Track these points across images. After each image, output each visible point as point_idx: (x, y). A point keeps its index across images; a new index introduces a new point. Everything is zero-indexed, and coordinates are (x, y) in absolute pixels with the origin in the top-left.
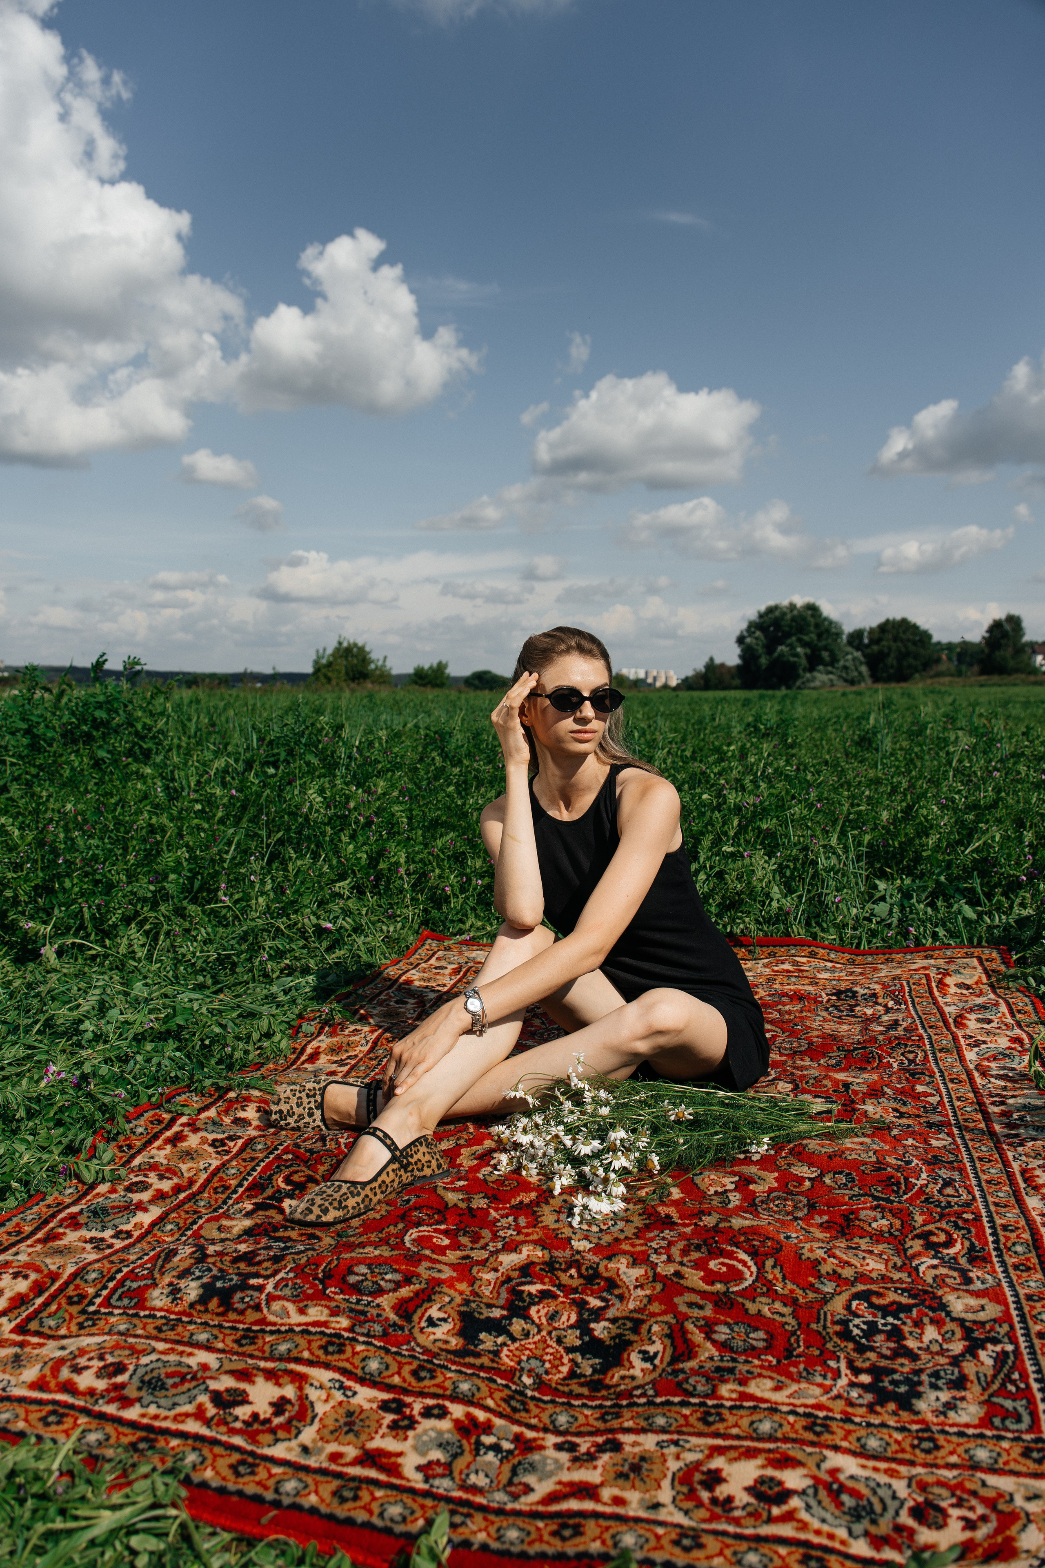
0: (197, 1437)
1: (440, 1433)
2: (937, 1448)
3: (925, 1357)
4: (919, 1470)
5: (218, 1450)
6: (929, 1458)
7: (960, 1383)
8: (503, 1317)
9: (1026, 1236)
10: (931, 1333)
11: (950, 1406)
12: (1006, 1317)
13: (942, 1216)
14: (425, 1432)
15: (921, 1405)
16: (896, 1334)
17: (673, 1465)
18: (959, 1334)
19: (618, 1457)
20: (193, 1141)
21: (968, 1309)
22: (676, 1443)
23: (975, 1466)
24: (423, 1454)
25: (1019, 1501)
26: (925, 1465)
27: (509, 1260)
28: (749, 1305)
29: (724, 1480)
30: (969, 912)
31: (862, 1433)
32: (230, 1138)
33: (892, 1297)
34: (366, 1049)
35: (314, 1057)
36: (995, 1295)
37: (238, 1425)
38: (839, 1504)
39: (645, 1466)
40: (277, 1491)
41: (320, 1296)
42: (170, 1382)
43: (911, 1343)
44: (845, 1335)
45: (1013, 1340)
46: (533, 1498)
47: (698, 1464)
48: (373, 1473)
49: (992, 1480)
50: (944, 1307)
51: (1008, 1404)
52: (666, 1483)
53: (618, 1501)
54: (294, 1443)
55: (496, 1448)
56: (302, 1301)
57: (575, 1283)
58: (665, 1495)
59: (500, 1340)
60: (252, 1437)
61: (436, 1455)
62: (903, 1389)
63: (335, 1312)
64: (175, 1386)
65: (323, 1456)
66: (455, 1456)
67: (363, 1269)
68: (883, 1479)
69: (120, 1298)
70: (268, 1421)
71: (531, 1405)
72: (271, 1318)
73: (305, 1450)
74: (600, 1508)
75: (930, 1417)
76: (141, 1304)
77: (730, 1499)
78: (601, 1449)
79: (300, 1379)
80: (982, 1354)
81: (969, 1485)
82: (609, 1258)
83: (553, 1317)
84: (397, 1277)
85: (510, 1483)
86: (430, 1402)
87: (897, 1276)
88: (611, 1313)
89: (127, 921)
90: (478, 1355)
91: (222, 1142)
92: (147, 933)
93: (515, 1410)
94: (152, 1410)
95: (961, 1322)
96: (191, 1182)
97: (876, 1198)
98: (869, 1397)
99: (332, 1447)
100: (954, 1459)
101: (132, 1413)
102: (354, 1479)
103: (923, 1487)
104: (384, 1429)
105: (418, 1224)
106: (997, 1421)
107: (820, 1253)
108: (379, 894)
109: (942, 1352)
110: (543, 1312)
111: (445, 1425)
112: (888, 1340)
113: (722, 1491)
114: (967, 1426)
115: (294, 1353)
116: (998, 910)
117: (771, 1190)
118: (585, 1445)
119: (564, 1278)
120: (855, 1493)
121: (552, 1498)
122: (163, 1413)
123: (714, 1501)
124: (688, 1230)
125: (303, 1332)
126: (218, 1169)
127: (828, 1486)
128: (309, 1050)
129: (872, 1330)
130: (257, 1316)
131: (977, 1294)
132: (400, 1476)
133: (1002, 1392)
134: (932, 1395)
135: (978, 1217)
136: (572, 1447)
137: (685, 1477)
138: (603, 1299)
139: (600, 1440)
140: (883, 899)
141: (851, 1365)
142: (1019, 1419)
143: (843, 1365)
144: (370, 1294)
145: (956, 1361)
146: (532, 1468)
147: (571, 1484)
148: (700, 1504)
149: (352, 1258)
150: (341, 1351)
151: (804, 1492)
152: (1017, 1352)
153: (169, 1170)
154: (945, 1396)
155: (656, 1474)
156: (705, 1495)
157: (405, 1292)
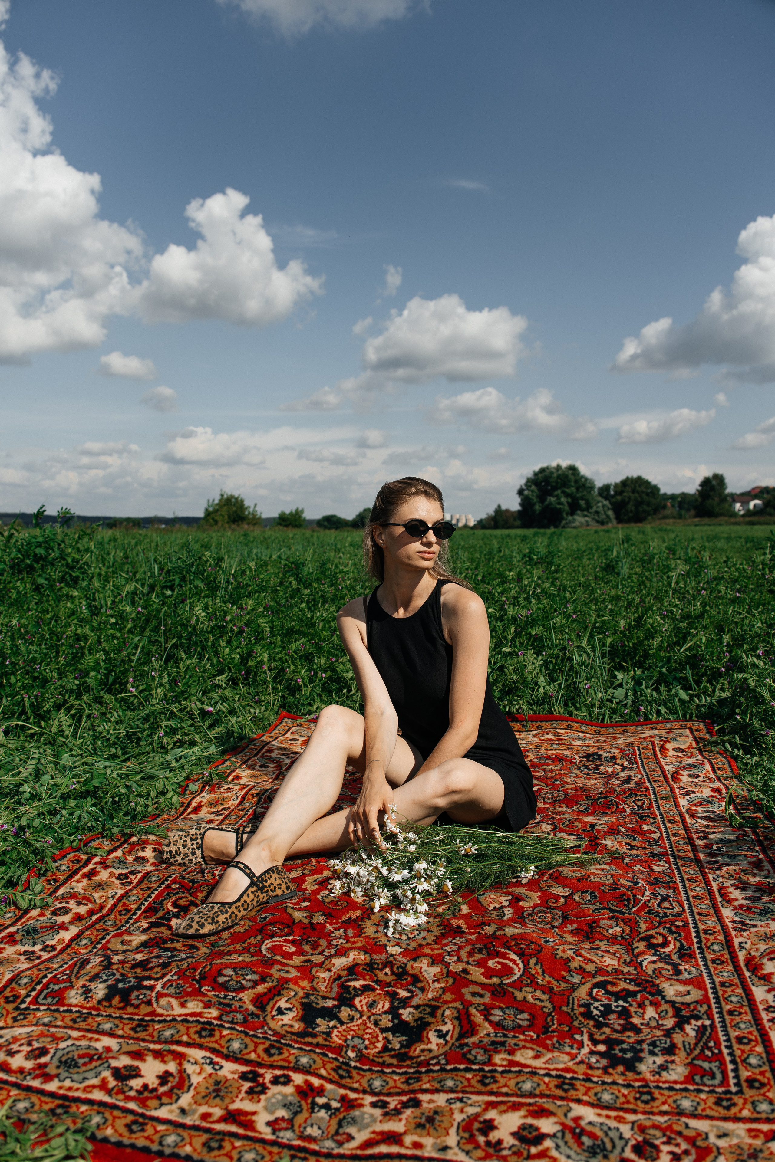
0: (101, 1104)
1: (285, 1096)
2: (654, 1099)
3: (646, 1030)
4: (640, 1117)
5: (117, 1113)
6: (647, 1107)
7: (671, 1050)
8: (334, 1006)
9: (721, 938)
10: (650, 1012)
11: (663, 1067)
12: (706, 999)
13: (660, 924)
14: (274, 1096)
15: (642, 1067)
16: (625, 1013)
17: (458, 1117)
18: (671, 1013)
19: (418, 1112)
20: (104, 875)
21: (678, 994)
22: (461, 1100)
23: (681, 1113)
24: (272, 1113)
25: (712, 1139)
26: (644, 1113)
27: (340, 962)
28: (517, 993)
29: (496, 1128)
30: (683, 695)
31: (599, 1089)
32: (132, 873)
33: (622, 985)
34: (237, 802)
35: (197, 809)
36: (697, 983)
37: (132, 1093)
38: (581, 1144)
39: (438, 1118)
40: (161, 1144)
41: (197, 993)
42: (81, 1061)
43: (636, 1021)
44: (588, 1015)
45: (710, 1017)
46: (353, 1144)
47: (477, 1115)
48: (234, 1128)
49: (693, 1123)
50: (660, 992)
51: (706, 1065)
52: (453, 1131)
53: (417, 1145)
54: (174, 1107)
55: (327, 1107)
56: (183, 997)
57: (388, 979)
58: (452, 1140)
59: (332, 1024)
60: (143, 1102)
61: (282, 1113)
62: (629, 1055)
63: (207, 1006)
64: (85, 1064)
65: (197, 1116)
66: (296, 1114)
67: (229, 972)
68: (613, 1124)
69: (45, 998)
70: (155, 1090)
71: (354, 1073)
72: (160, 1011)
73: (183, 1111)
74: (403, 1151)
75: (648, 1076)
76: (61, 1002)
77: (500, 1142)
78: (405, 1105)
79: (180, 1057)
80: (688, 1028)
81: (676, 1127)
82: (415, 960)
83: (371, 1005)
84: (255, 977)
85: (337, 1133)
86: (278, 1072)
87: (626, 969)
88: (415, 1002)
89: (58, 707)
90: (315, 1036)
91: (126, 876)
92: (73, 716)
93: (342, 1077)
94: (68, 1083)
95: (673, 1003)
96: (102, 907)
97: (612, 911)
98: (604, 1062)
99: (203, 1109)
100: (665, 1108)
101: (52, 1086)
102: (219, 1133)
103: (642, 1129)
104: (243, 1094)
105: (272, 936)
106: (697, 1078)
107: (570, 953)
108: (249, 684)
109: (658, 1027)
110: (364, 1002)
111: (289, 1090)
112: (619, 1018)
113: (494, 1136)
114: (676, 1082)
115: (176, 1038)
116: (704, 693)
117: (535, 906)
118: (393, 1103)
119: (381, 976)
120: (592, 1135)
121: (368, 1144)
122: (76, 1085)
123: (488, 1143)
124: (473, 937)
125: (183, 1021)
126: (122, 897)
127: (572, 1130)
128: (194, 804)
129: (607, 1010)
130: (149, 1009)
131: (685, 982)
132: (254, 1130)
133: (702, 1056)
134: (650, 1059)
135: (686, 924)
136: (384, 1105)
137: (467, 1126)
138: (409, 991)
139: (405, 1098)
140: (621, 685)
141: (591, 1038)
142: (713, 1076)
143: (585, 1038)
144: (235, 991)
145: (668, 1033)
146: (354, 1121)
147: (382, 1133)
148: (478, 1146)
149: (222, 964)
150: (212, 1035)
151: (554, 1136)
152: (713, 1026)
153: (85, 898)
154: (659, 1060)
155: (445, 1124)
156: (481, 1139)
157: (261, 989)
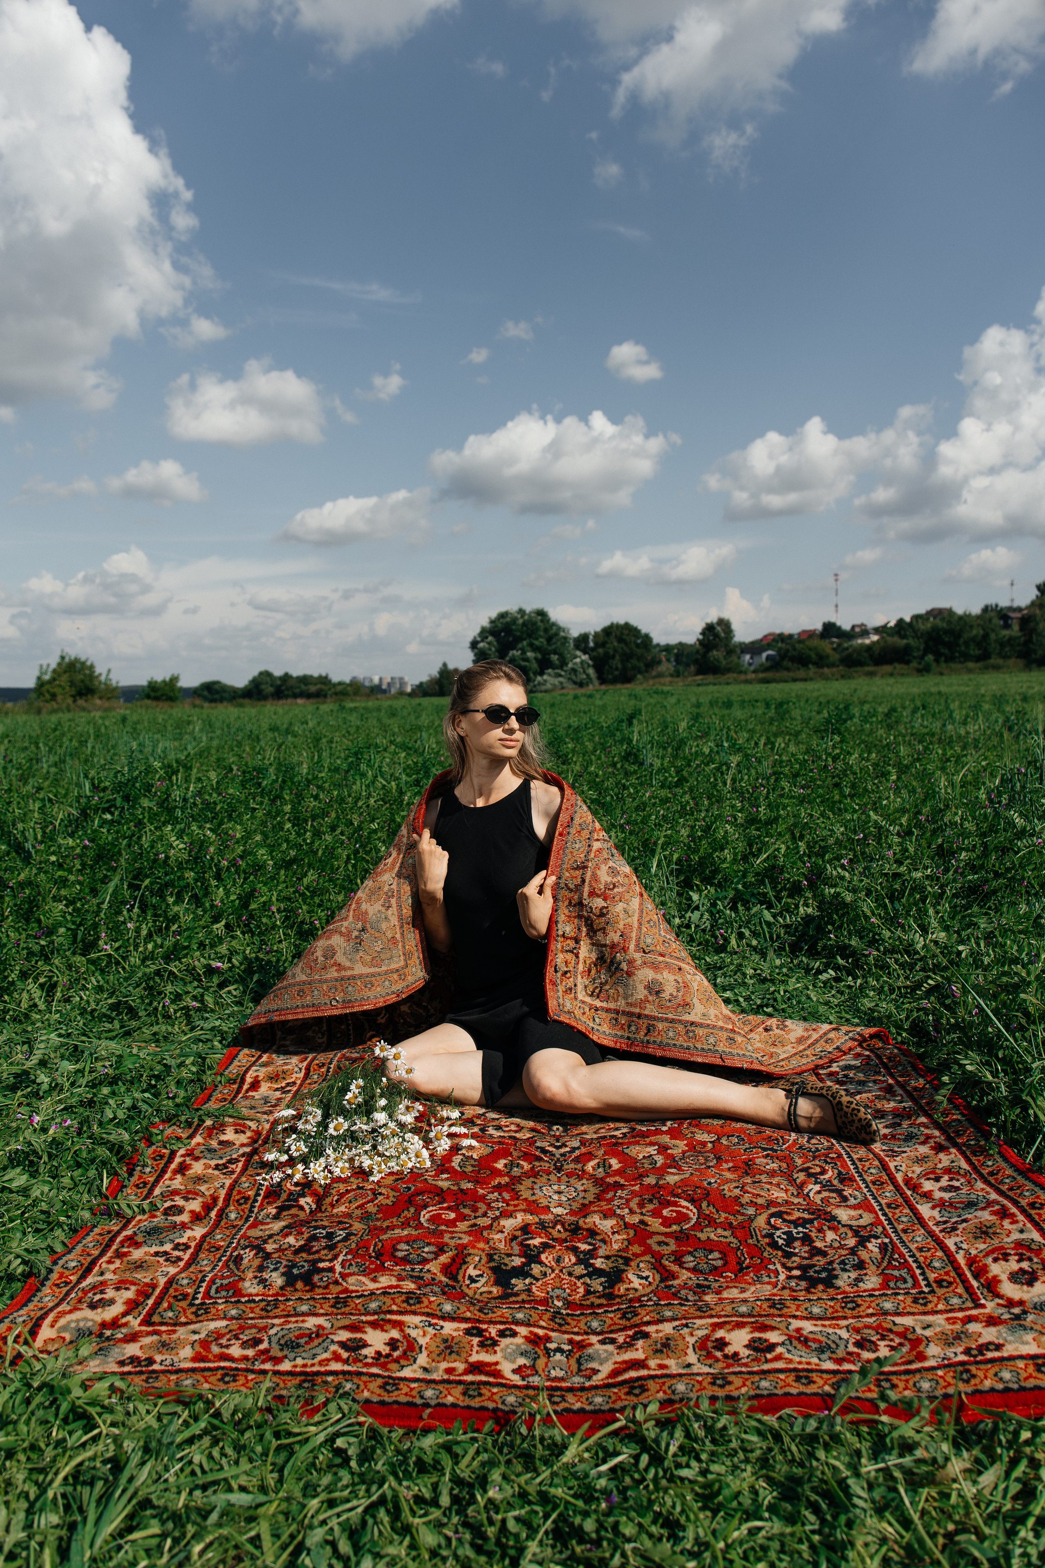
0: (343, 1373)
1: (518, 1346)
2: (858, 1306)
3: (831, 1252)
4: (851, 1321)
5: (364, 1378)
6: (855, 1313)
7: (861, 1265)
8: (523, 1264)
9: (876, 1163)
10: (830, 1236)
11: (858, 1280)
12: (878, 1222)
13: (814, 1158)
14: (507, 1346)
15: (839, 1283)
16: (807, 1239)
17: (691, 1340)
18: (850, 1234)
19: (650, 1342)
20: (197, 1168)
21: (852, 1218)
22: (686, 1325)
23: (886, 1313)
24: (514, 1362)
25: (919, 1331)
26: (853, 1317)
27: (509, 1224)
28: (699, 1235)
29: (728, 1344)
30: (767, 916)
31: (808, 1305)
32: (230, 1161)
33: (797, 1215)
34: (302, 1075)
35: (255, 1085)
36: (864, 1205)
37: (370, 1360)
38: (808, 1347)
39: (672, 1343)
40: (422, 1397)
41: (381, 1269)
42: (302, 1341)
43: (819, 1244)
44: (774, 1245)
45: (887, 1236)
46: (601, 1376)
47: (707, 1338)
48: (483, 1378)
49: (898, 1320)
50: (834, 1218)
51: (896, 1273)
52: (690, 1351)
53: (662, 1367)
54: (415, 1366)
55: (559, 1350)
56: (372, 1273)
57: (564, 1235)
58: (692, 1358)
59: (527, 1281)
60: (384, 1366)
61: (522, 1361)
62: (824, 1275)
63: (400, 1278)
64: (307, 1343)
65: (441, 1372)
66: (535, 1359)
67: (403, 1246)
68: (830, 1331)
69: (217, 1292)
70: (388, 1356)
71: (569, 1319)
72: (351, 1288)
73: (425, 1369)
74: (652, 1373)
75: (848, 1289)
76: (238, 1293)
77: (736, 1354)
78: (634, 1338)
79: (399, 1325)
80: (869, 1245)
81: (885, 1325)
82: (585, 1217)
83: (558, 1260)
84: (432, 1248)
85: (580, 1370)
86: (502, 1327)
87: (796, 1201)
88: (601, 1252)
89: (24, 975)
90: (517, 1295)
91: (225, 1166)
92: (42, 986)
93: (560, 1325)
94: (299, 1361)
95: (850, 1227)
96: (215, 1199)
97: (765, 1149)
98: (803, 1284)
99: (444, 1365)
100: (870, 1311)
101: (286, 1366)
102: (472, 1383)
103: (857, 1330)
104: (476, 1348)
105: (425, 1206)
106: (892, 1284)
107: (737, 1192)
109: (842, 1247)
110: (550, 1258)
111: (519, 1340)
112: (803, 1245)
113: (729, 1350)
114: (874, 1290)
115: (385, 1308)
116: (787, 911)
117: (684, 1152)
118: (621, 1338)
119: (555, 1234)
120: (815, 1340)
121: (614, 1373)
122: (310, 1362)
123: (726, 1356)
124: (637, 1188)
125: (384, 1293)
126: (232, 1187)
127: (798, 1339)
128: (249, 1080)
129: (790, 1239)
130: (340, 1288)
131: (854, 1207)
132: (503, 1377)
133: (889, 1266)
134: (845, 1275)
135: (840, 1156)
136: (613, 1341)
137: (702, 1345)
138: (590, 1244)
139: (630, 1333)
140: (697, 908)
141: (784, 1265)
142: (905, 1281)
143: (779, 1266)
144: (419, 1263)
145: (853, 1251)
146: (591, 1358)
147: (624, 1362)
148: (717, 1360)
149: (391, 1239)
150: (420, 1302)
151: (783, 1343)
152: (891, 1241)
153: (189, 1192)
154: (853, 1275)
155: (681, 1347)
156: (719, 1354)
157: (444, 1259)
